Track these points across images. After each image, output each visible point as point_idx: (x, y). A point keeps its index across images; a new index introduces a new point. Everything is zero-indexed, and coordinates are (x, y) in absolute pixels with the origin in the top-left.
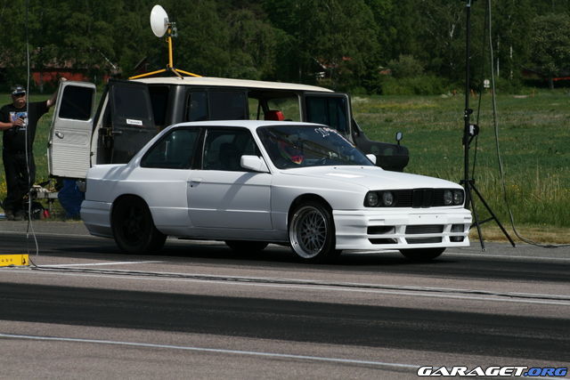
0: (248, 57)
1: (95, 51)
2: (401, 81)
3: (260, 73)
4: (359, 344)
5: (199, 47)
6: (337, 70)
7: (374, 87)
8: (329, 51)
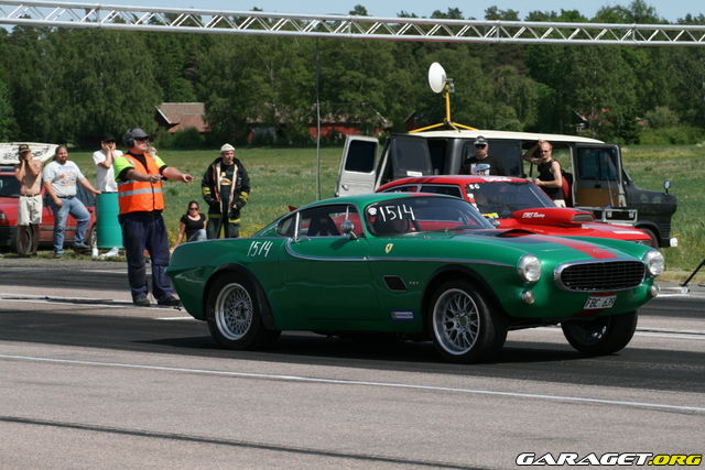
0: (511, 110)
1: (367, 106)
2: (657, 132)
3: (523, 125)
4: (645, 387)
5: (465, 101)
6: (597, 122)
7: (632, 137)
8: (587, 104)
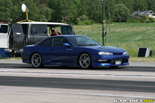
0: (44, 16)
1: (6, 16)
2: (83, 21)
3: (47, 20)
4: (80, 89)
6: (67, 19)
7: (76, 23)
8: (64, 14)
